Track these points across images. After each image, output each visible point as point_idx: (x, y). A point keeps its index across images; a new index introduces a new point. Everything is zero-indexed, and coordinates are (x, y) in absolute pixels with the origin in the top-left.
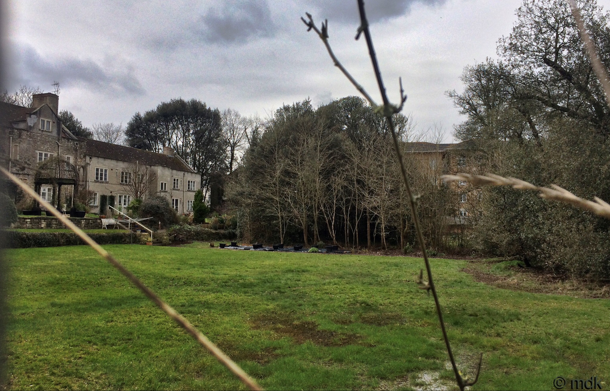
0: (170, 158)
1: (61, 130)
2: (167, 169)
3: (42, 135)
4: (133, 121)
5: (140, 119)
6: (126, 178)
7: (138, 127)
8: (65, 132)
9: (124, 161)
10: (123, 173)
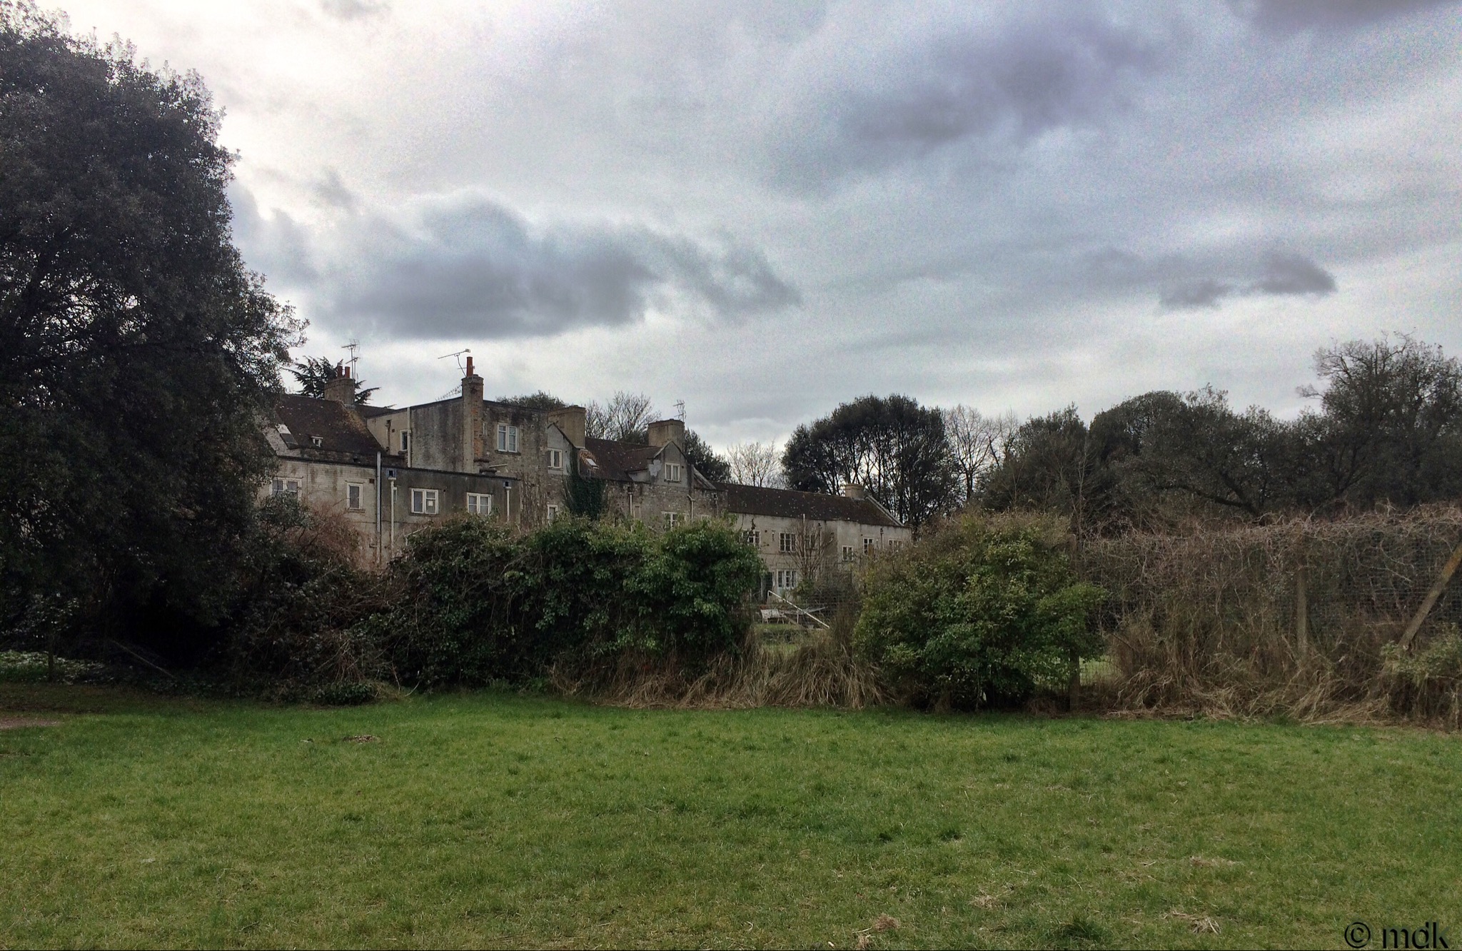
0: (857, 502)
1: (693, 477)
2: (851, 524)
3: (668, 488)
4: (794, 440)
5: (806, 436)
6: (788, 542)
7: (802, 451)
8: (697, 478)
9: (783, 516)
10: (782, 535)
